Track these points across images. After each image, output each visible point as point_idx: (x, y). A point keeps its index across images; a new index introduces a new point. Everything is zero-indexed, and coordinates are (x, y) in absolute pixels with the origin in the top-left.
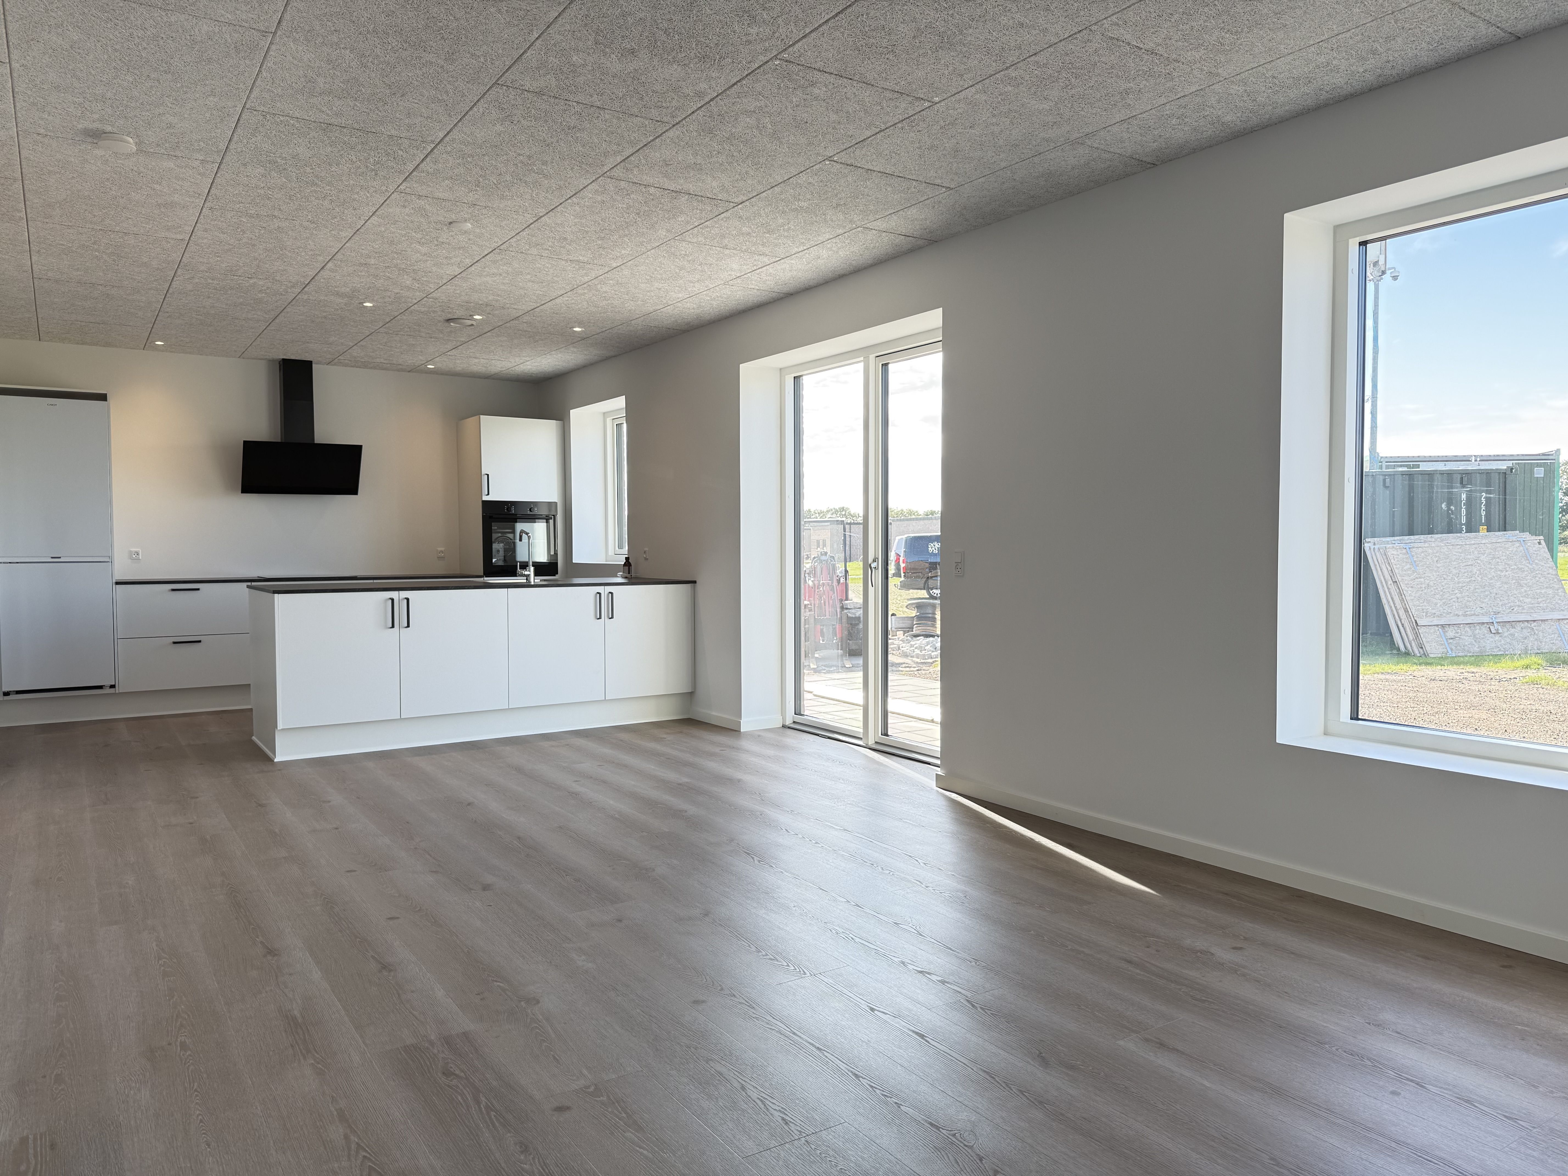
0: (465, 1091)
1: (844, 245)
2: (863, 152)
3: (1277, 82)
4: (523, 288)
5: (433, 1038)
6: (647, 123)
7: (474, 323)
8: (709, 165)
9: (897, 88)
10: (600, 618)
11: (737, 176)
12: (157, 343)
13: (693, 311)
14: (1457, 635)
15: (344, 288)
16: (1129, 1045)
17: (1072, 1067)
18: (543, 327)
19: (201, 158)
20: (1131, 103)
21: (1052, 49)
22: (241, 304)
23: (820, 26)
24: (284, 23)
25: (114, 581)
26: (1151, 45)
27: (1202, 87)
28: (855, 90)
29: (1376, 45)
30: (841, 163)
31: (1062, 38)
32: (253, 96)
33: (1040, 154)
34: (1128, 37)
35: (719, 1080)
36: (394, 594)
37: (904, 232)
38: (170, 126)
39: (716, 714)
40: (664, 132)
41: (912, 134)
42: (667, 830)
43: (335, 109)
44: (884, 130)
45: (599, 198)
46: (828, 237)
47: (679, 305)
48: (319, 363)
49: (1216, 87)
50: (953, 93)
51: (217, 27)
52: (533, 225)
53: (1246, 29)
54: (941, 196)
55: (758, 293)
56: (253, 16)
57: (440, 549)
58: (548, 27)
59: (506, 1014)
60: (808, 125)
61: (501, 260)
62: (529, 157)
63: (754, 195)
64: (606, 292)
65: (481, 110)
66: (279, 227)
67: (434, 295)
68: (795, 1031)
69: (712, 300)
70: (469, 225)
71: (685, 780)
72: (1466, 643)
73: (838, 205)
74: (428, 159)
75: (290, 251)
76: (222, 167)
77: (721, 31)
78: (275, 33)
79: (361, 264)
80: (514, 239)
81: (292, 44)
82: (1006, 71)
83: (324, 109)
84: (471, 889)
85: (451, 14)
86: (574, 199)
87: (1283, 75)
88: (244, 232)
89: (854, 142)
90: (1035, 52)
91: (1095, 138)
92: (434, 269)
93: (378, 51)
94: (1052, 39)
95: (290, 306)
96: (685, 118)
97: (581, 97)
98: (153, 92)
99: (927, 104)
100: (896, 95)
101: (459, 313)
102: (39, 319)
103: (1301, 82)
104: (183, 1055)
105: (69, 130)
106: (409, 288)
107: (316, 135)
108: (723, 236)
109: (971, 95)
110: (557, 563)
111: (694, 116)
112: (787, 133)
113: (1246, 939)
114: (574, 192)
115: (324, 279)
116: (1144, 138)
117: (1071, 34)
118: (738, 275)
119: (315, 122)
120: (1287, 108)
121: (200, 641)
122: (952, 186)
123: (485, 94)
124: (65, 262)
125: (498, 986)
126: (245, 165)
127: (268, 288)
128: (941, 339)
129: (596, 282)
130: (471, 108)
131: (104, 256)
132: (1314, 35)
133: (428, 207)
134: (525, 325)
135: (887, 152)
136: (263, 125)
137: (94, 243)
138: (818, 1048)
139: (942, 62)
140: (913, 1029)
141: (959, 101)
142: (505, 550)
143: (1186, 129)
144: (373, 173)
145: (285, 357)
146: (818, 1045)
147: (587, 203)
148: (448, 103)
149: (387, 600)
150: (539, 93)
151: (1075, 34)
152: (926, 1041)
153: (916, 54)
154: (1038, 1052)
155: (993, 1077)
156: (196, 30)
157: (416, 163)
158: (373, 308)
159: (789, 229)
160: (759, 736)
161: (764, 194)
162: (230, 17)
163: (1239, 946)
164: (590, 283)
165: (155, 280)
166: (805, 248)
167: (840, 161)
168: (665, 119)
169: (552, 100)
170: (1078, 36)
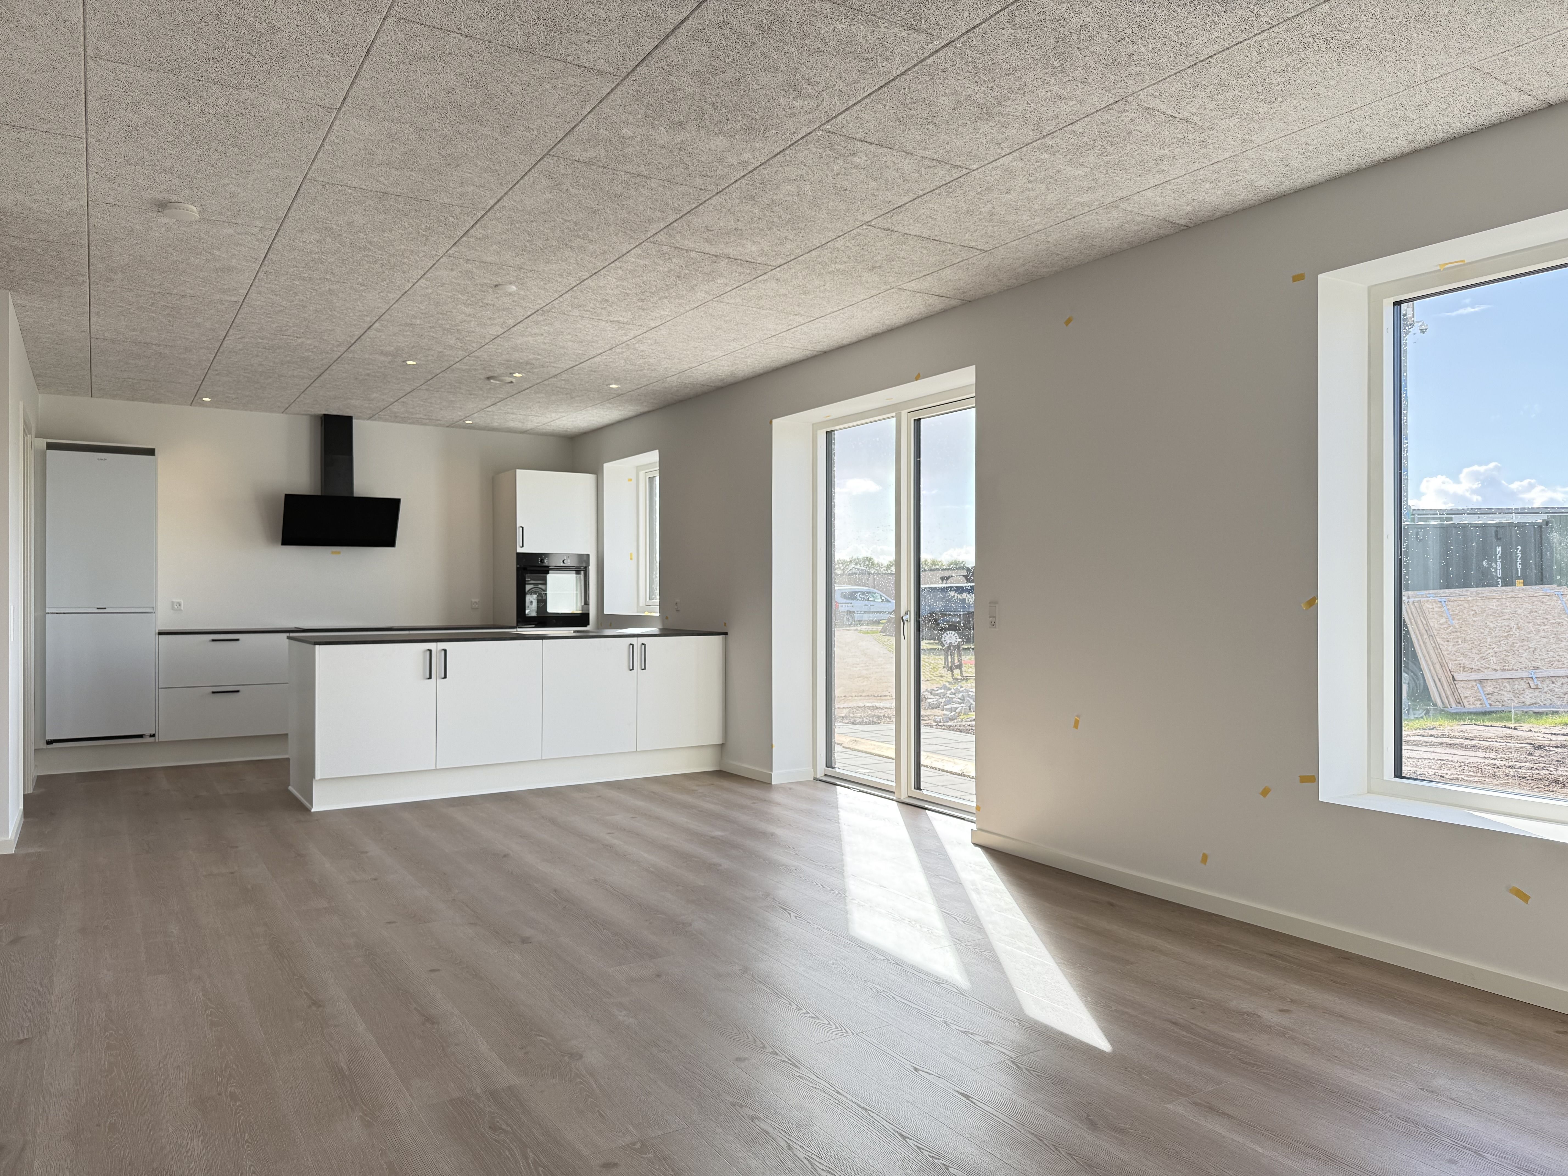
0: (511, 1145)
1: (878, 305)
2: (900, 217)
3: (1310, 148)
4: (563, 348)
5: (478, 1091)
6: (691, 191)
7: (513, 380)
8: (749, 231)
9: (936, 157)
10: (633, 669)
11: (776, 241)
12: (204, 399)
13: (727, 368)
14: (1496, 690)
15: (389, 347)
16: (1178, 1108)
17: (1122, 1131)
18: (580, 384)
19: (261, 225)
20: (1166, 169)
21: (1088, 119)
22: (289, 362)
23: (863, 99)
24: (348, 100)
25: (157, 631)
26: (1185, 114)
27: (1235, 153)
28: (894, 159)
29: (1409, 113)
30: (878, 228)
31: (1098, 108)
32: (314, 167)
33: (1074, 217)
34: (1164, 107)
35: (765, 1139)
36: (432, 646)
37: (938, 292)
38: (233, 195)
39: (745, 766)
40: (708, 200)
41: (949, 200)
42: (702, 884)
43: (391, 179)
44: (921, 196)
45: (642, 262)
46: (862, 297)
47: (714, 362)
48: (358, 418)
49: (1249, 152)
50: (991, 161)
51: (285, 104)
52: (576, 288)
53: (1279, 99)
54: (975, 258)
55: (792, 351)
56: (319, 94)
57: (474, 600)
58: (601, 102)
59: (550, 1069)
60: (847, 192)
61: (544, 320)
62: (576, 223)
63: (792, 258)
64: (643, 351)
65: (532, 179)
66: (330, 290)
67: (476, 354)
68: (839, 1090)
69: (746, 358)
70: (513, 288)
71: (718, 833)
72: (1506, 699)
73: (874, 268)
74: (478, 225)
75: (338, 312)
76: (279, 234)
77: (767, 104)
78: (340, 109)
79: (407, 325)
80: (557, 301)
81: (355, 119)
82: (1043, 140)
83: (381, 179)
84: (510, 942)
85: (508, 91)
86: (617, 263)
87: (1315, 142)
88: (296, 294)
89: (892, 207)
90: (1072, 121)
91: (1129, 201)
92: (478, 329)
93: (436, 125)
94: (1089, 109)
95: (335, 364)
96: (728, 186)
97: (629, 168)
98: (220, 164)
99: (964, 171)
100: (934, 163)
101: (499, 371)
102: (93, 377)
103: (1333, 148)
104: (233, 1105)
105: (136, 200)
106: (452, 347)
107: (372, 203)
108: (760, 298)
109: (1007, 162)
110: (588, 614)
111: (737, 185)
112: (827, 200)
113: (1292, 1001)
114: (617, 256)
115: (370, 338)
116: (1177, 202)
117: (1107, 104)
118: (774, 334)
119: (371, 191)
120: (1320, 172)
121: (238, 691)
122: (986, 249)
123: (535, 164)
124: (123, 323)
125: (541, 1040)
126: (302, 231)
127: (315, 347)
128: (974, 395)
129: (634, 341)
130: (522, 178)
131: (160, 317)
132: (1346, 103)
133: (475, 270)
134: (563, 382)
135: (924, 217)
136: (321, 195)
137: (152, 305)
138: (863, 1108)
139: (981, 131)
140: (959, 1090)
141: (996, 168)
142: (539, 601)
143: (1219, 193)
144: (424, 238)
145: (326, 413)
146: (863, 1105)
147: (629, 268)
148: (500, 173)
149: (425, 651)
150: (589, 163)
151: (1111, 104)
152: (972, 1102)
153: (956, 124)
154: (1085, 1115)
155: (1041, 1140)
156: (265, 108)
157: (465, 229)
158: (416, 366)
159: (825, 290)
160: (790, 789)
161: (802, 257)
162: (297, 95)
163: (1285, 1008)
164: (628, 343)
165: (207, 340)
166: (840, 308)
167: (877, 225)
168: (709, 187)
169: (601, 169)
170: (1114, 106)
